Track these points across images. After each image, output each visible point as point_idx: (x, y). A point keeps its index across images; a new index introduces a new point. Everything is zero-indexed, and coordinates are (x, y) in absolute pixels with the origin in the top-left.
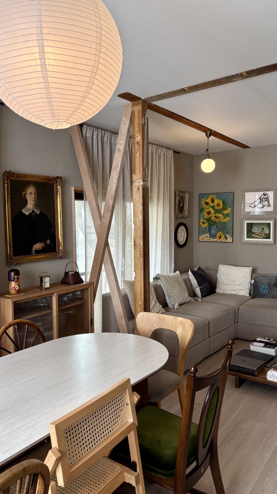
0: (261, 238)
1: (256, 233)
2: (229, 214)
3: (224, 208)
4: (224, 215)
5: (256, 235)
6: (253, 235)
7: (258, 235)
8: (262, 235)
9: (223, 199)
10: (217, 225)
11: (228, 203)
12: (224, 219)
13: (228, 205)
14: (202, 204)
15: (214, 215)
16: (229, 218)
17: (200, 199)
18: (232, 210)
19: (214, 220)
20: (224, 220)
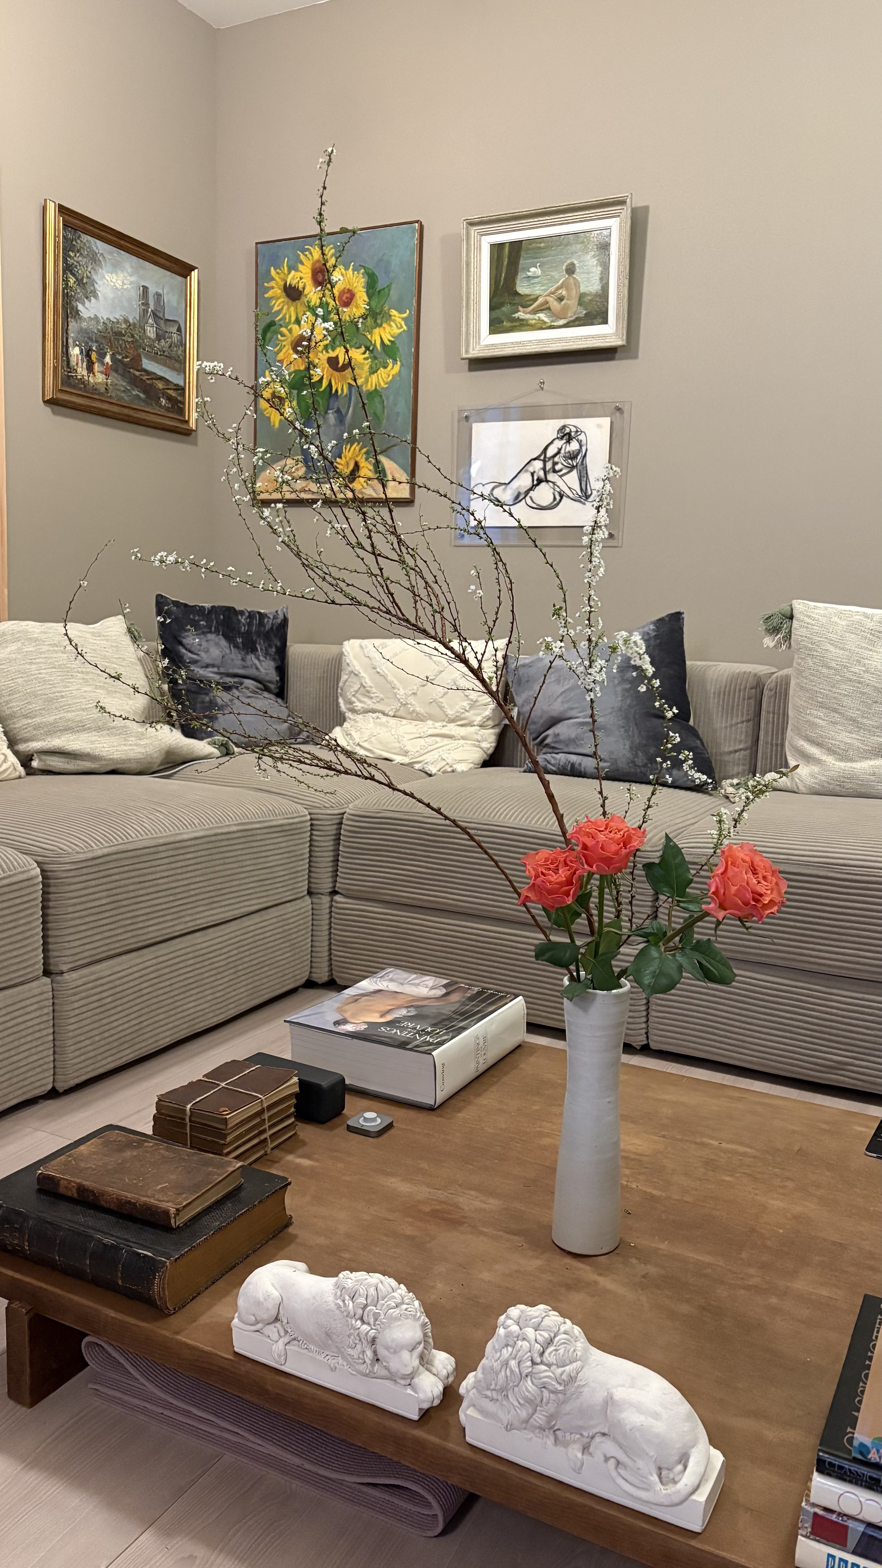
0: (562, 322)
1: (536, 299)
2: (398, 344)
3: (376, 316)
4: (371, 352)
5: (535, 312)
6: (521, 315)
7: (545, 308)
8: (566, 308)
9: (370, 266)
10: (338, 411)
11: (393, 286)
12: (373, 371)
13: (394, 294)
14: (271, 298)
15: (324, 356)
16: (397, 368)
17: (262, 269)
18: (414, 318)
19: (325, 383)
20: (374, 377)
